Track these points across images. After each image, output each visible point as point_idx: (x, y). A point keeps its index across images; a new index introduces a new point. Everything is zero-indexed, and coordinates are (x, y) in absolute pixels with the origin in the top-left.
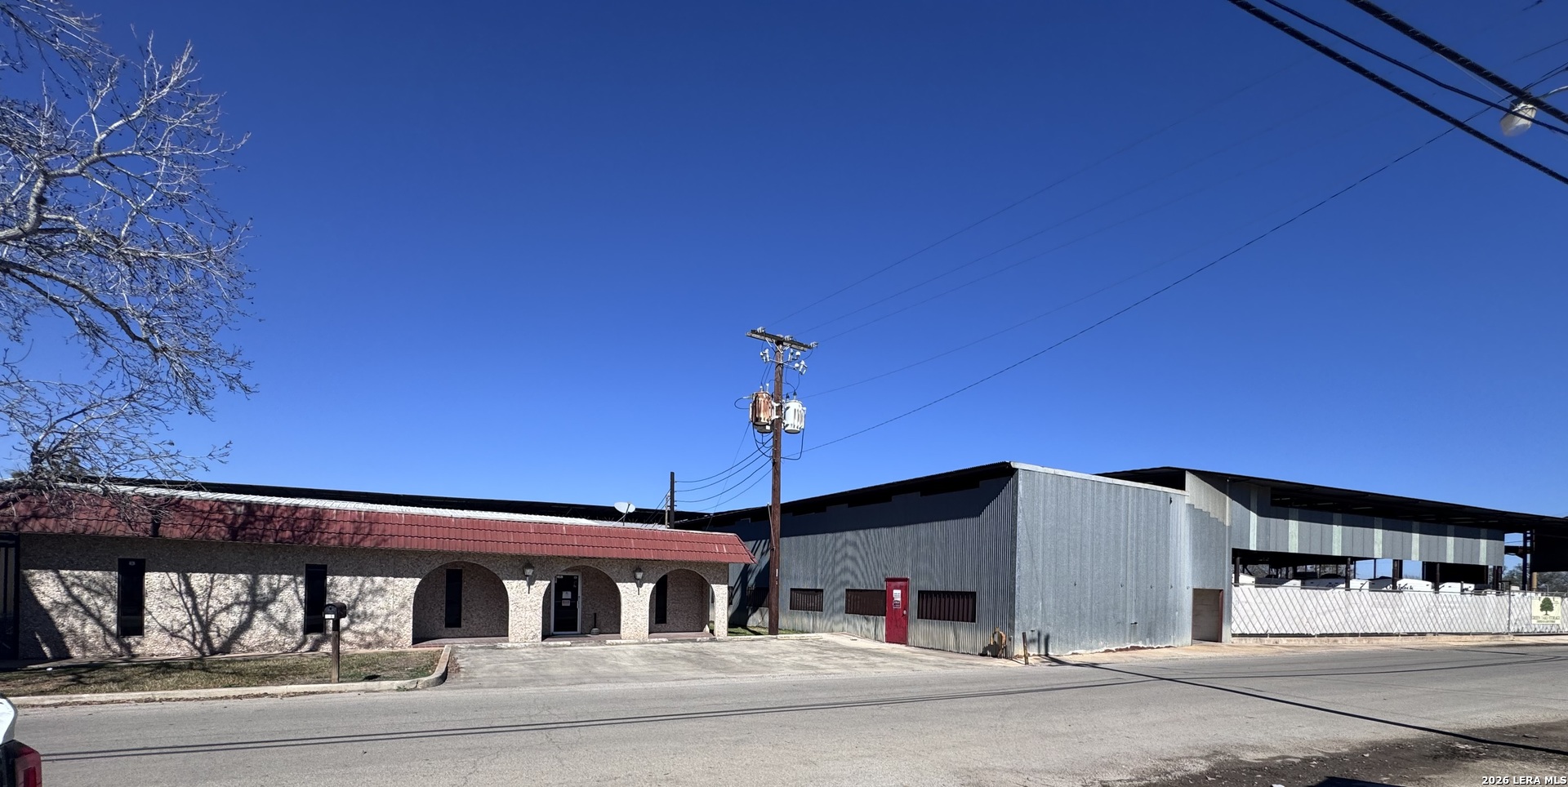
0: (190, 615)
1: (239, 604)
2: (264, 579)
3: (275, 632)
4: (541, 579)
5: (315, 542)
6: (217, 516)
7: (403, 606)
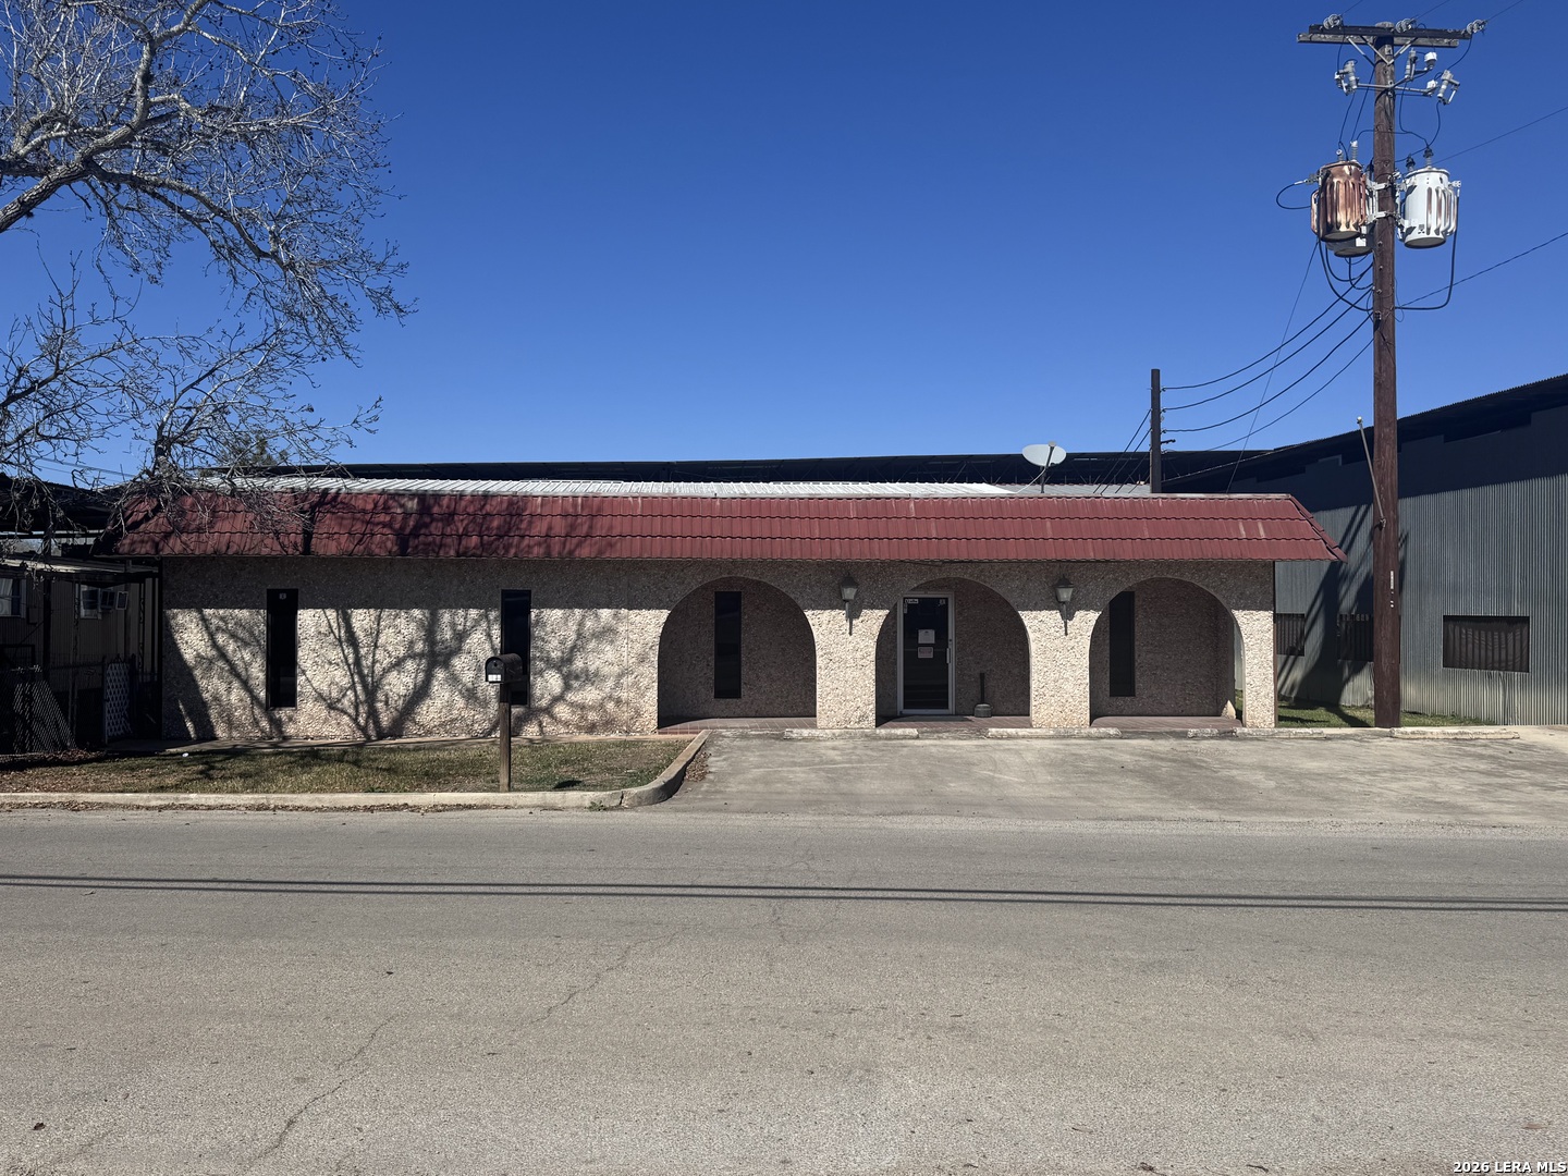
0: (352, 675)
1: (413, 656)
2: (446, 617)
3: (460, 702)
4: (872, 607)
5: (513, 551)
6: (383, 518)
7: (642, 659)
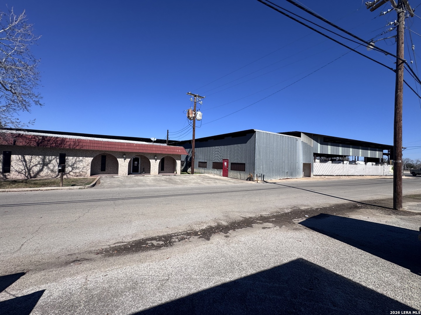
0: (25, 167)
1: (39, 164)
2: (47, 157)
3: (50, 172)
4: (128, 158)
5: (62, 147)
6: (33, 140)
7: (88, 165)
